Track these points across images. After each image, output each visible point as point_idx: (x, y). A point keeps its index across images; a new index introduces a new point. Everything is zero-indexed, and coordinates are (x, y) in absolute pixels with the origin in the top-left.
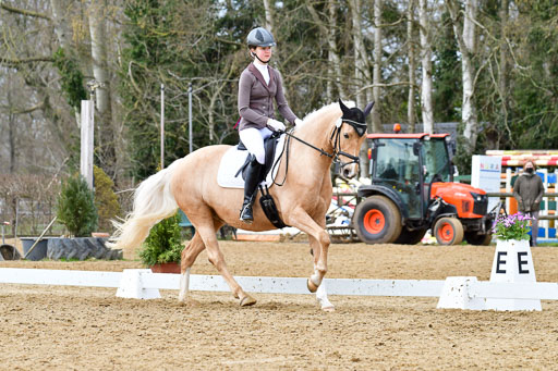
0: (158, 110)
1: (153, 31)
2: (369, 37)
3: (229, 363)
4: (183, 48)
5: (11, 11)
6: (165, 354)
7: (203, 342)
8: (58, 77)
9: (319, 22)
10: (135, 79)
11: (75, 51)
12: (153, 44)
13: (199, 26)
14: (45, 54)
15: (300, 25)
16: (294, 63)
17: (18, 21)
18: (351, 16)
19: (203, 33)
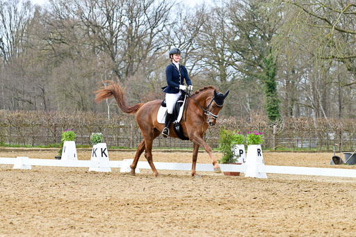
5: (340, 31)
17: (344, 36)
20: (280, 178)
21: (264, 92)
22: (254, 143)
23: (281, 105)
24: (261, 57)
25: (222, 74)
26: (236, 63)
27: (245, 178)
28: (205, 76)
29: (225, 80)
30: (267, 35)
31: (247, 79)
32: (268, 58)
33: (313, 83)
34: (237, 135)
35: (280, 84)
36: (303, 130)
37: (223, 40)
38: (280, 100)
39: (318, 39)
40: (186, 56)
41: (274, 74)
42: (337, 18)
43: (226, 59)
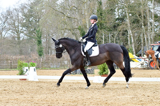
0: (102, 39)
1: (101, 21)
2: (151, 22)
3: (119, 97)
4: (108, 25)
5: (68, 17)
7: (113, 92)
8: (79, 32)
9: (140, 19)
11: (83, 26)
12: (101, 24)
13: (112, 20)
14: (77, 27)
15: (135, 19)
16: (134, 28)
17: (70, 20)
18: (147, 17)
19: (113, 22)
20: (44, 81)
21: (37, 44)
22: (33, 66)
23: (44, 50)
24: (35, 29)
25: (19, 36)
26: (24, 32)
27: (29, 81)
28: (11, 38)
29: (19, 39)
30: (37, 20)
31: (29, 39)
32: (38, 30)
34: (25, 63)
35: (43, 41)
36: (53, 60)
37: (18, 22)
38: (44, 48)
39: (59, 21)
40: (2, 29)
41: (41, 37)
42: (67, 12)
43: (20, 30)
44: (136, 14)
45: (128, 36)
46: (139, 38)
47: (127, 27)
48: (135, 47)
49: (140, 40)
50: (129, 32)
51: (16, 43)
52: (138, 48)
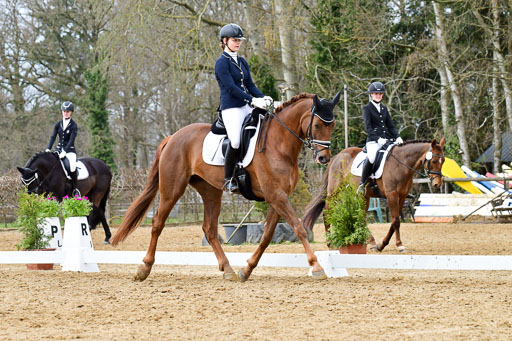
0: (342, 108)
1: (336, 37)
3: (410, 333)
4: (363, 52)
5: (211, 24)
6: (354, 326)
7: (387, 315)
9: (484, 26)
10: (321, 81)
11: (268, 57)
12: (336, 50)
13: (377, 32)
15: (467, 28)
16: (462, 62)
19: (380, 38)
20: (120, 271)
21: (88, 128)
22: (76, 214)
23: (116, 148)
24: (81, 69)
25: (18, 99)
26: (40, 80)
27: (62, 273)
29: (22, 109)
30: (90, 33)
32: (93, 71)
33: (169, 111)
35: (114, 113)
37: (17, 43)
38: (115, 141)
39: (175, 39)
41: (104, 98)
43: (23, 74)
44: (469, 6)
45: (439, 95)
46: (481, 99)
47: (437, 57)
48: (468, 135)
49: (488, 110)
50: (442, 78)
51: (10, 123)
52: (478, 141)
